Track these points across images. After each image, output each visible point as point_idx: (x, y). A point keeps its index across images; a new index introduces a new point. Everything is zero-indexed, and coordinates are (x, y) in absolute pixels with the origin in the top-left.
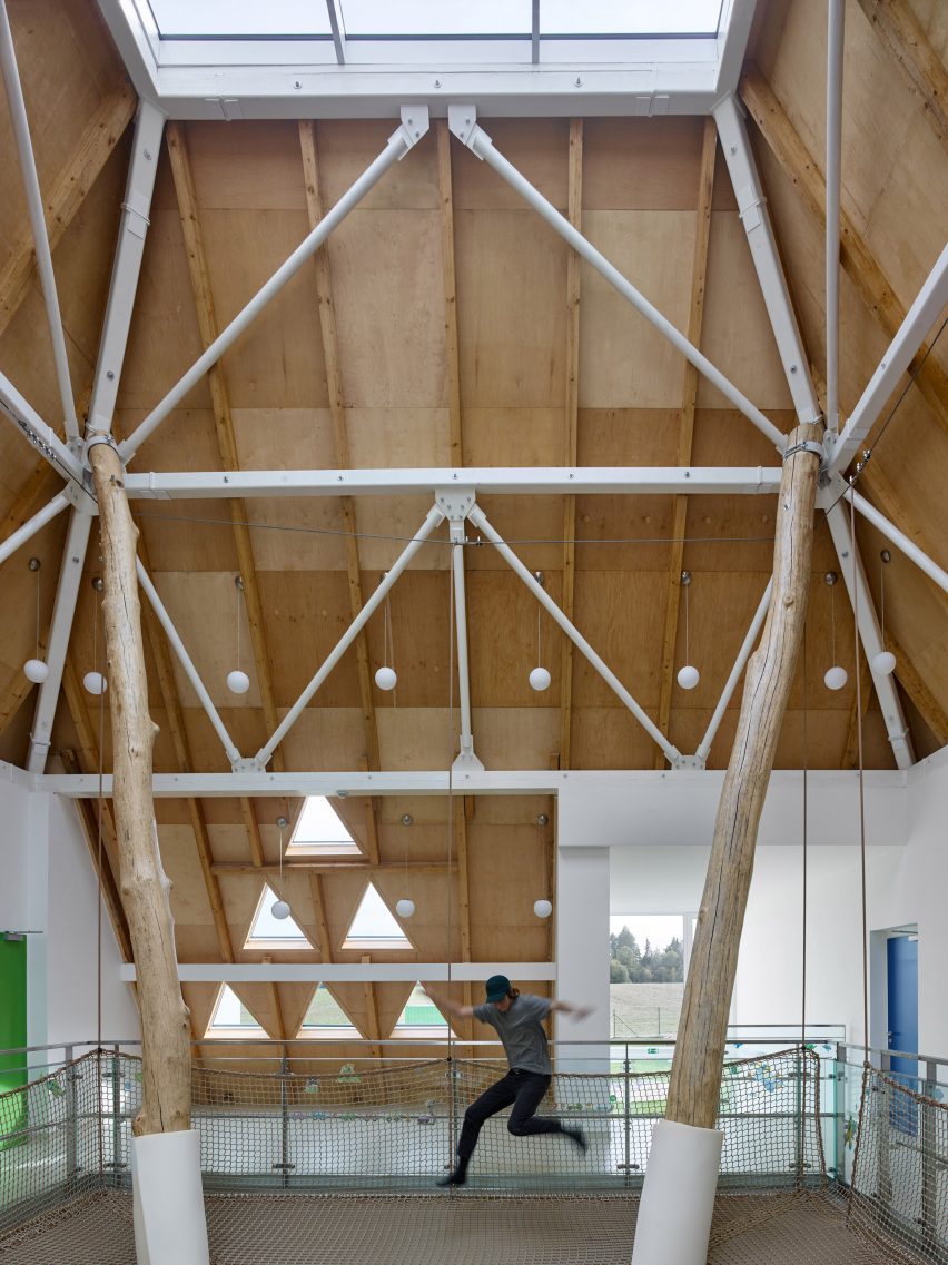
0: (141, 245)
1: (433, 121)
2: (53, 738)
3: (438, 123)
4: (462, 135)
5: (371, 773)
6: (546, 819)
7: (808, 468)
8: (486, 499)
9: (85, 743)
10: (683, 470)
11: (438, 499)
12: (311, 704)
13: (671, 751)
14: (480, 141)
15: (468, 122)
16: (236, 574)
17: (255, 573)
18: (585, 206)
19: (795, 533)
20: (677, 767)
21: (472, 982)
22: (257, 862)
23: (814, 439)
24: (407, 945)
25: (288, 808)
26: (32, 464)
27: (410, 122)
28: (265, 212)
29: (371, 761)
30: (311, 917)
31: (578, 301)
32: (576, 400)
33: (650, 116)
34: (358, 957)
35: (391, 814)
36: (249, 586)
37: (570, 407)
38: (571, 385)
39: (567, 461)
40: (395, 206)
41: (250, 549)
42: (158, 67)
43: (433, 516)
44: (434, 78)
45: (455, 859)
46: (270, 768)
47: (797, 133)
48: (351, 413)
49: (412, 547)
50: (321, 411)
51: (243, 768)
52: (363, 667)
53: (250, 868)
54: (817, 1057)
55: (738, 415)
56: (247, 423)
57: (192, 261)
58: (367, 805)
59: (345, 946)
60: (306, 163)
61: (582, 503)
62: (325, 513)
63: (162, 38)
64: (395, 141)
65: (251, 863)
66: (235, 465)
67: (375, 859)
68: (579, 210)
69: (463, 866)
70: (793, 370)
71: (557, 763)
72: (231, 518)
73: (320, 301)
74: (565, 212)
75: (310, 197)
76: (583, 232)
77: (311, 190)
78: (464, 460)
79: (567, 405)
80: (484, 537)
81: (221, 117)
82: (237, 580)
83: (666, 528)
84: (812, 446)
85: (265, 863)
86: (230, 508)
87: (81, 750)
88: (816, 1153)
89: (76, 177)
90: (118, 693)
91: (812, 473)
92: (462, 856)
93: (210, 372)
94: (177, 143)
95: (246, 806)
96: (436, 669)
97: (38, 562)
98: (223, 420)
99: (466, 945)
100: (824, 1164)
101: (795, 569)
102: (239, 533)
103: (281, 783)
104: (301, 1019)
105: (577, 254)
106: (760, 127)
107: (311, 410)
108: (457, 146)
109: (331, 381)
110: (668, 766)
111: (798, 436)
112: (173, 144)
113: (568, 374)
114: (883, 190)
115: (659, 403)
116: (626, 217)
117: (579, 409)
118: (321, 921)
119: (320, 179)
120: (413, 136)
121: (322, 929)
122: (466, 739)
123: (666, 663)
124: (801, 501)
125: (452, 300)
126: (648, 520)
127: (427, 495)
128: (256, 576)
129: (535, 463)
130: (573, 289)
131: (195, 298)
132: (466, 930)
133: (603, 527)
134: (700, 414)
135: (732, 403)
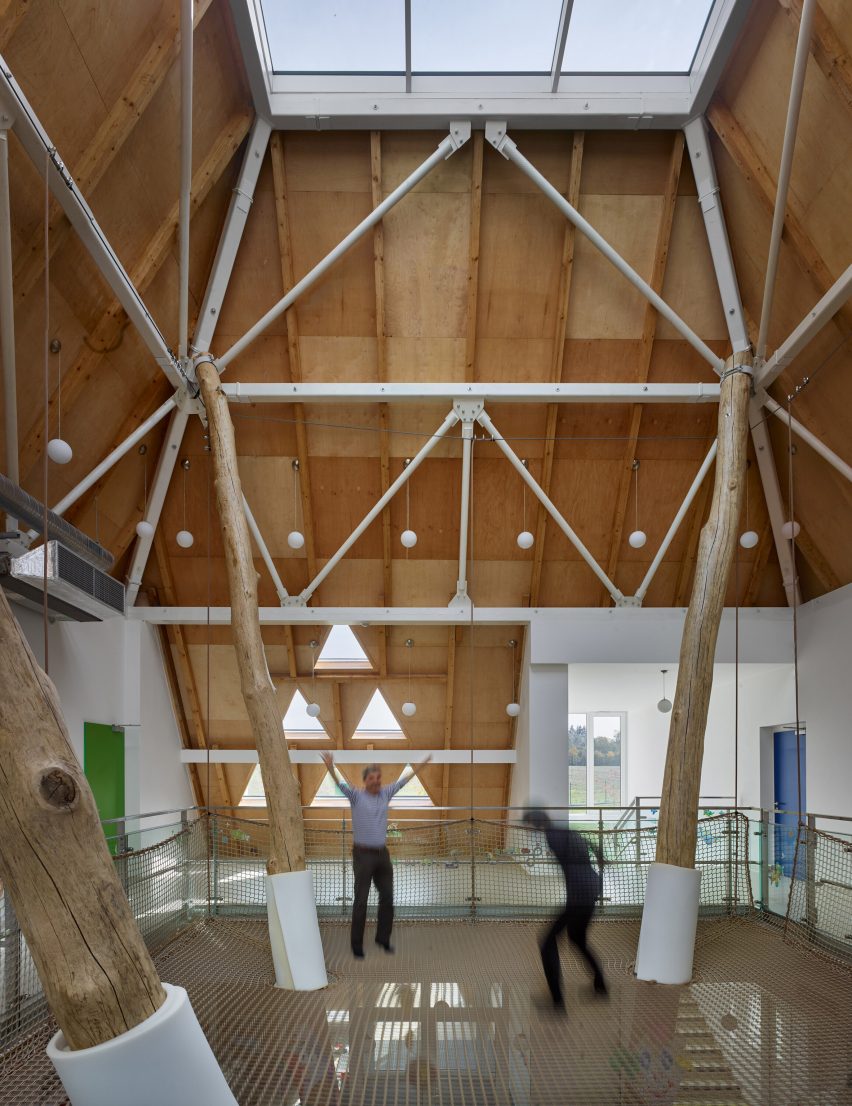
0: (245, 217)
1: (473, 132)
2: (143, 579)
3: (478, 132)
4: (494, 142)
5: (388, 609)
6: (516, 643)
7: (743, 386)
8: (491, 406)
9: (167, 583)
10: (643, 385)
11: (455, 406)
12: (346, 556)
13: (616, 593)
14: (507, 146)
15: (500, 133)
16: (293, 458)
17: (308, 458)
18: (582, 192)
19: (736, 434)
20: (620, 605)
21: (451, 765)
22: (293, 674)
23: (747, 364)
24: (402, 736)
25: (319, 633)
26: (151, 375)
27: (456, 133)
28: (337, 193)
29: (386, 600)
30: (331, 715)
31: (571, 261)
32: (563, 333)
33: (636, 129)
34: (364, 745)
35: (399, 638)
36: (303, 468)
37: (560, 337)
38: (561, 322)
39: (553, 378)
40: (434, 190)
41: (306, 440)
42: (272, 93)
43: (450, 419)
44: (479, 102)
45: (445, 672)
46: (309, 604)
47: (750, 144)
48: (391, 341)
49: (433, 440)
50: (368, 340)
51: (289, 603)
52: (386, 529)
53: (287, 679)
54: (747, 820)
55: (685, 344)
56: (309, 348)
57: (280, 228)
58: (381, 632)
59: (354, 737)
60: (373, 160)
61: (562, 410)
62: (365, 414)
63: (275, 73)
64: (443, 146)
65: (288, 674)
66: (299, 379)
67: (384, 672)
68: (577, 195)
69: (451, 677)
70: (732, 312)
71: (528, 602)
72: (294, 418)
73: (376, 259)
74: (565, 195)
75: (374, 184)
76: (579, 210)
77: (376, 179)
78: (474, 376)
79: (557, 337)
80: (488, 434)
81: (315, 128)
82: (294, 463)
83: (624, 429)
84: (746, 369)
85: (299, 674)
86: (293, 409)
87: (163, 588)
88: (746, 889)
89: (211, 172)
90: (233, 550)
91: (746, 390)
92: (451, 670)
93: (287, 310)
94: (278, 145)
95: (288, 632)
96: (441, 531)
97: (146, 448)
98: (295, 345)
99: (448, 736)
100: (752, 898)
101: (736, 462)
102: (300, 429)
103: (317, 615)
104: (315, 792)
105: (572, 226)
106: (722, 139)
107: (360, 338)
108: (489, 149)
109: (379, 318)
110: (612, 604)
111: (734, 362)
112: (275, 146)
113: (560, 313)
114: (822, 189)
115: (625, 335)
116: (610, 199)
117: (566, 340)
118: (339, 718)
119: (382, 171)
120: (458, 142)
121: (339, 724)
122: (462, 584)
123: (616, 528)
124: (739, 411)
125: (476, 259)
126: (610, 422)
127: (446, 404)
128: (309, 460)
129: (528, 379)
130: (568, 253)
131: (280, 256)
132: (449, 725)
133: (575, 427)
134: (657, 343)
135: (682, 335)
